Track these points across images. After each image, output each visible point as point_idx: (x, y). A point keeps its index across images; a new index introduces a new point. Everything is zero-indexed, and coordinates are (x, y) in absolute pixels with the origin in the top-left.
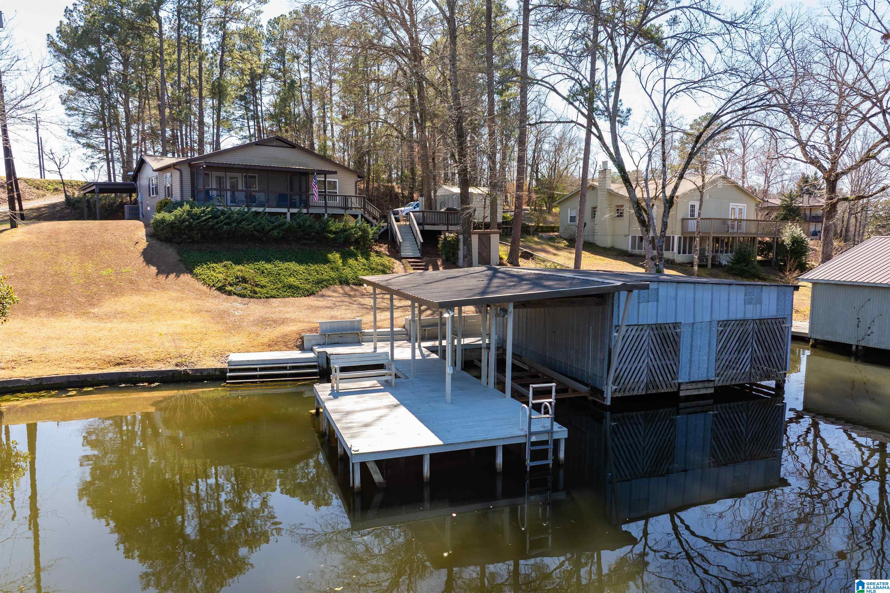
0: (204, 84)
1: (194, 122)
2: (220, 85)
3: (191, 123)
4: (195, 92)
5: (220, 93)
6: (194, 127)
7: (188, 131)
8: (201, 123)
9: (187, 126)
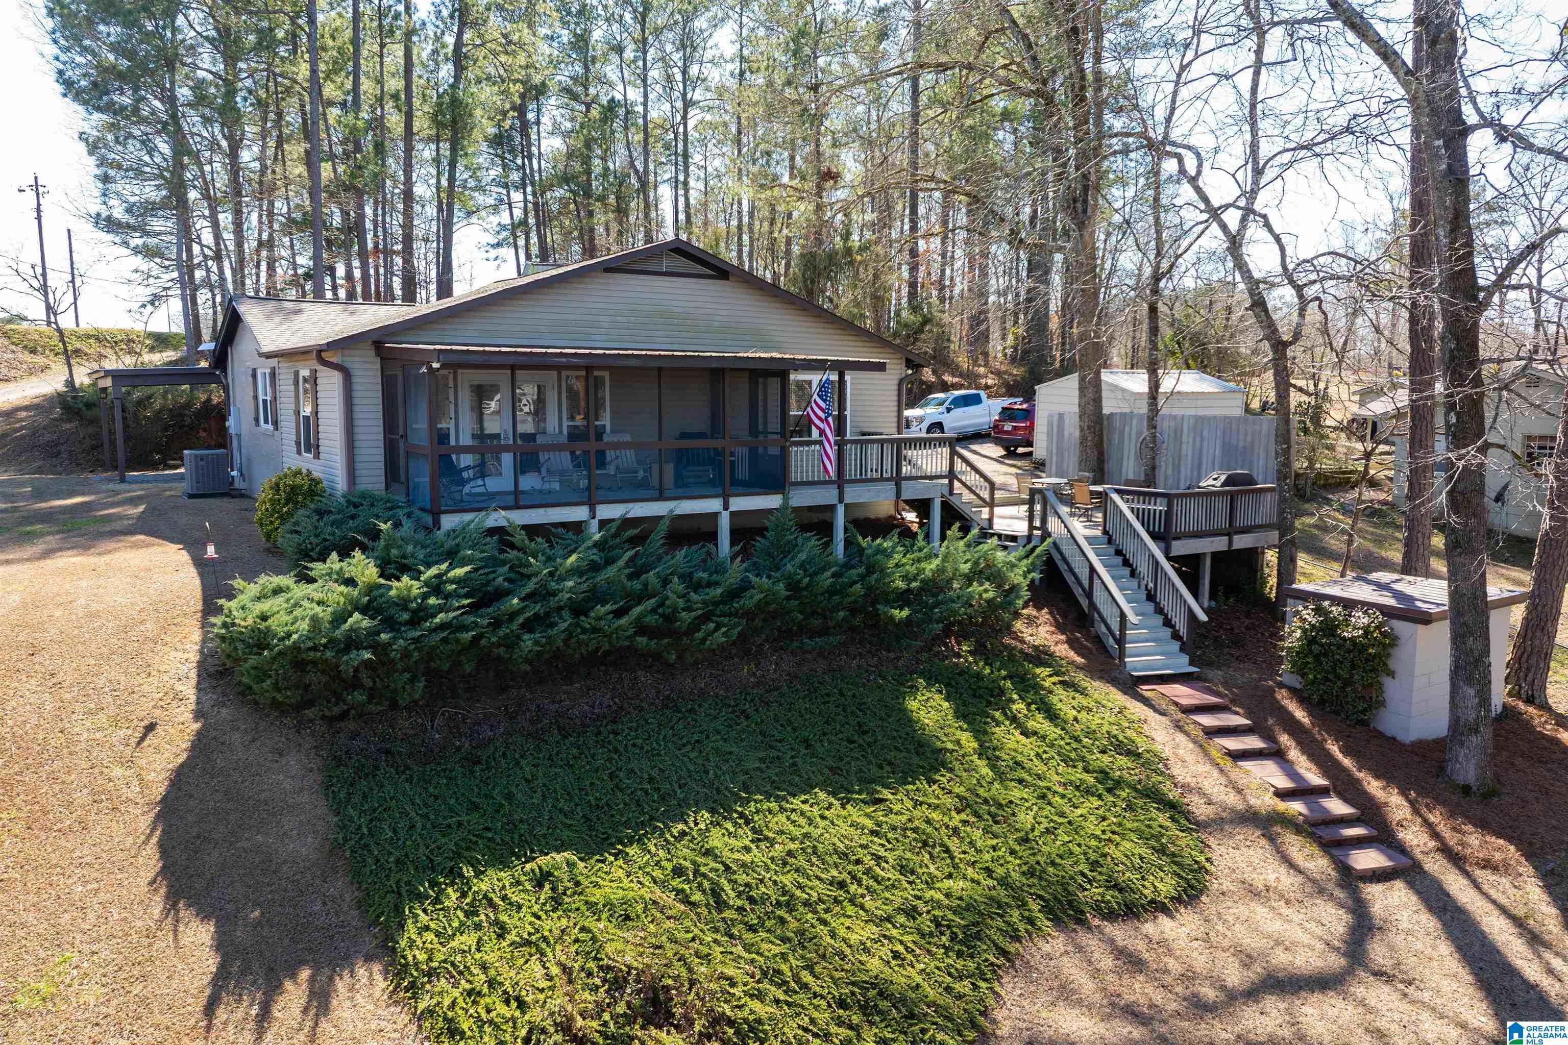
0: (416, 102)
1: (393, 194)
2: (455, 102)
3: (384, 197)
4: (395, 121)
5: (454, 121)
6: (393, 209)
7: (380, 212)
8: (408, 196)
9: (376, 203)
